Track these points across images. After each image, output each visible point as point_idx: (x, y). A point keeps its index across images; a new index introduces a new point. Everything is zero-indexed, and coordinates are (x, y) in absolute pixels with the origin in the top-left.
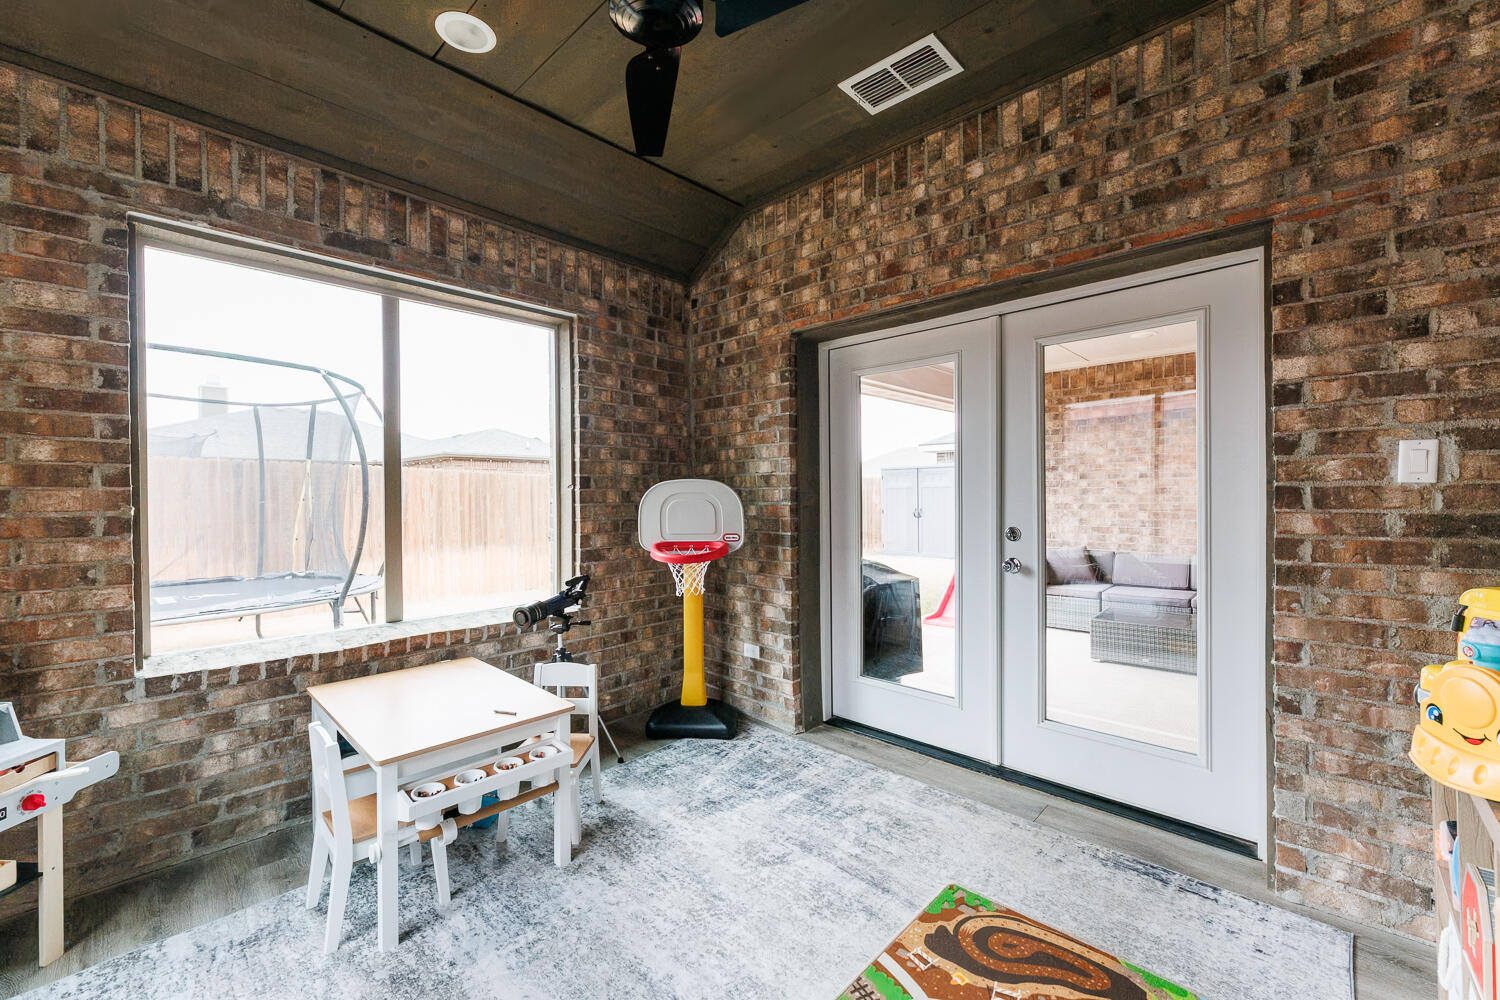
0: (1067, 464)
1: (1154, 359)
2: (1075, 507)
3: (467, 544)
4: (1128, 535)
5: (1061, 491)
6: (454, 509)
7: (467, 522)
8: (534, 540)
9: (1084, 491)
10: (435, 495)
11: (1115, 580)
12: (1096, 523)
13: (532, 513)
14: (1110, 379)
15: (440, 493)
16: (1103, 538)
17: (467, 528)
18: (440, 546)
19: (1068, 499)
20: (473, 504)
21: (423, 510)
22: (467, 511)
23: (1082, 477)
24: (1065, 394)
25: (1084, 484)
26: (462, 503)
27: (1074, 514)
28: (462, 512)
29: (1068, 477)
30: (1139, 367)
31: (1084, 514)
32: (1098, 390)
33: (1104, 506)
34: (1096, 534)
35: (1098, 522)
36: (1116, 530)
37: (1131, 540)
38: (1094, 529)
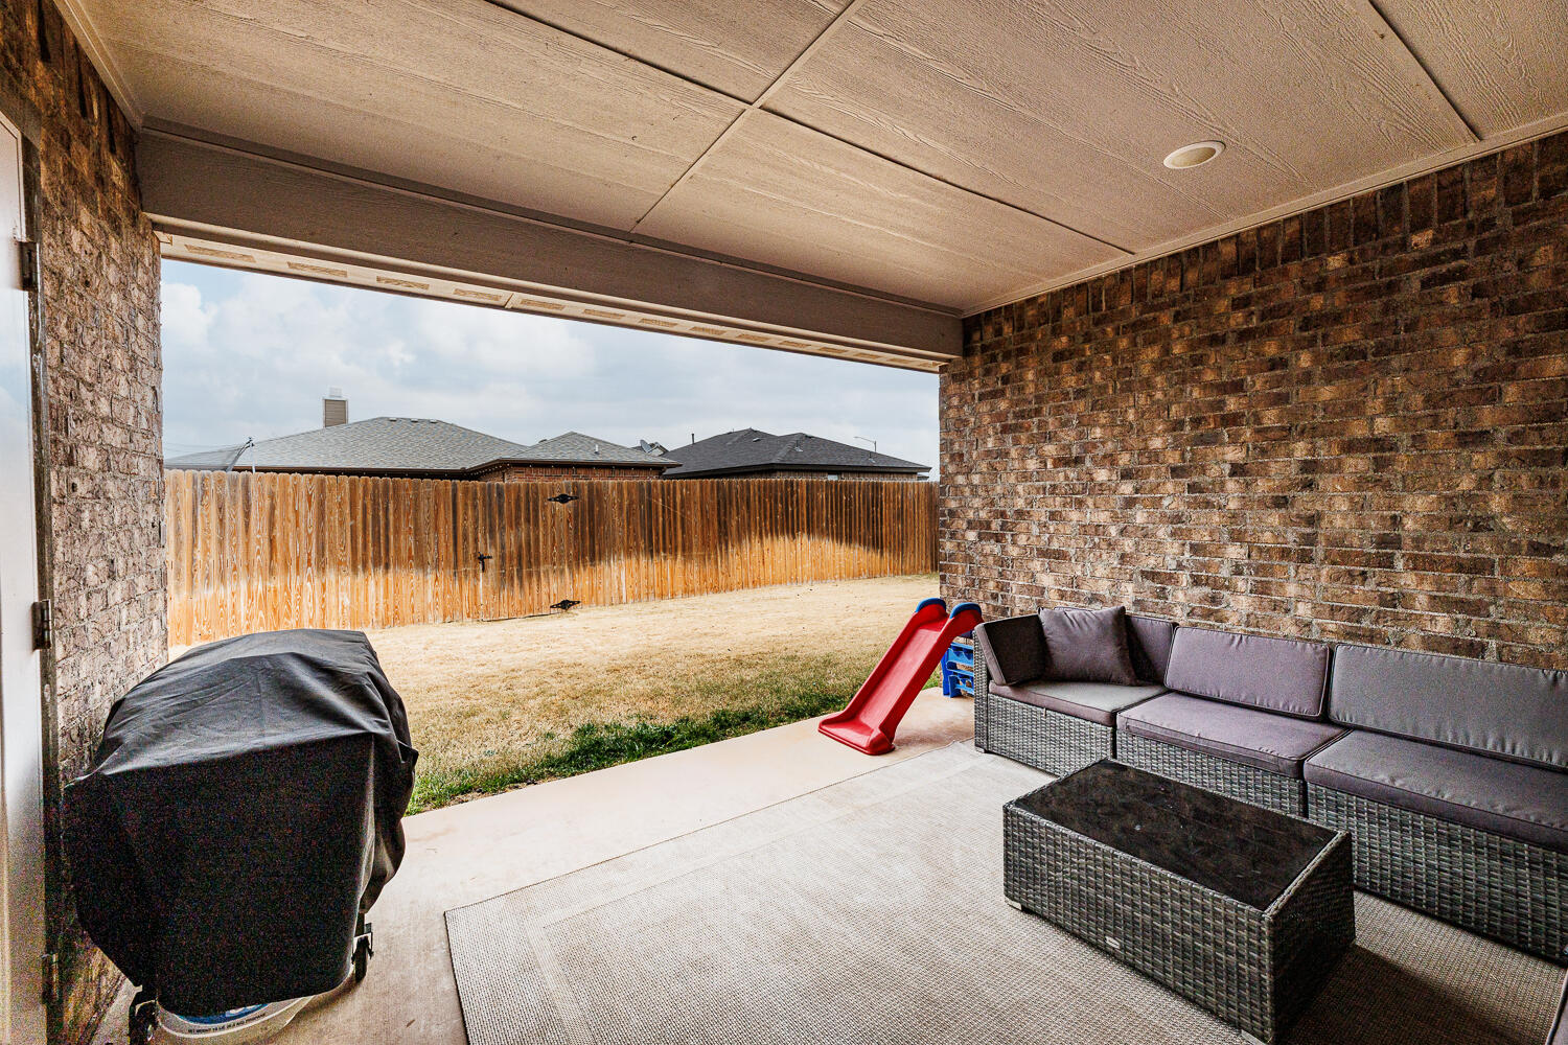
0: (1100, 452)
1: (1260, 229)
2: (1113, 531)
3: (360, 567)
4: (1207, 590)
5: (1090, 502)
6: (342, 523)
7: (360, 540)
8: (456, 561)
9: (1130, 503)
10: (314, 505)
11: (1169, 680)
12: (1150, 563)
13: (455, 528)
14: (1174, 284)
15: (321, 504)
16: (1162, 594)
17: (360, 546)
18: (322, 569)
19: (1103, 517)
20: (370, 517)
21: (297, 525)
22: (360, 526)
23: (1126, 475)
24: (1097, 323)
25: (1127, 488)
26: (353, 517)
27: (1111, 545)
28: (353, 529)
29: (1102, 475)
30: (1229, 250)
31: (1128, 545)
32: (1153, 308)
33: (1163, 532)
34: (1148, 583)
35: (1152, 561)
36: (1185, 578)
37: (1214, 600)
38: (1145, 574)
